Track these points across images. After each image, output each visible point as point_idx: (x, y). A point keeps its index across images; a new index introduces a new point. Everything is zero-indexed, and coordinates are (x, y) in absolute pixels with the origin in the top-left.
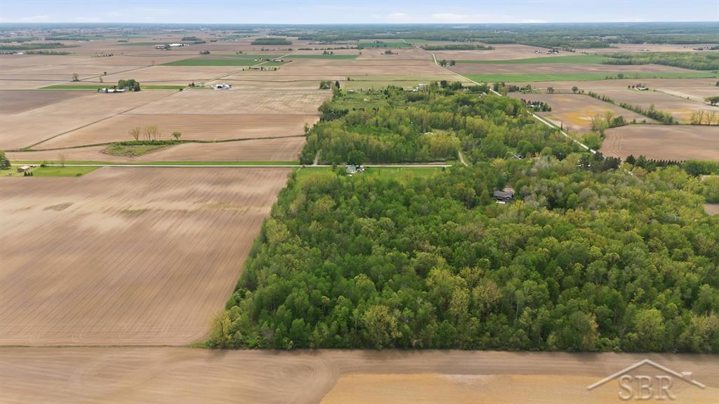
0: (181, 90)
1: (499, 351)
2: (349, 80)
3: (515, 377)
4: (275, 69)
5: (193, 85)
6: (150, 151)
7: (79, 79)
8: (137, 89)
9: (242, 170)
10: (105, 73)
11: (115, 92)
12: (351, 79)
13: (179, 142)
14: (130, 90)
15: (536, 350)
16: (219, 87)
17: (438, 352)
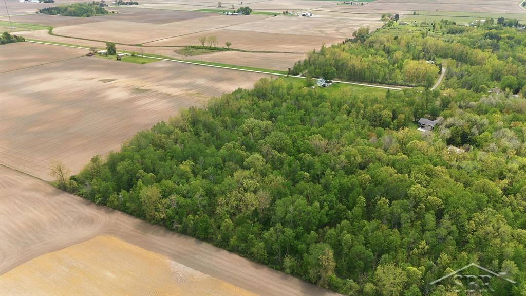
0: (276, 15)
1: (241, 256)
2: (414, 14)
3: (226, 285)
4: (362, 4)
5: (286, 12)
6: (202, 53)
7: (222, 6)
8: (247, 14)
9: (243, 73)
10: (242, 3)
11: (232, 15)
12: (416, 13)
13: (228, 50)
14: (243, 14)
15: (273, 268)
16: (303, 15)
17: (192, 241)
